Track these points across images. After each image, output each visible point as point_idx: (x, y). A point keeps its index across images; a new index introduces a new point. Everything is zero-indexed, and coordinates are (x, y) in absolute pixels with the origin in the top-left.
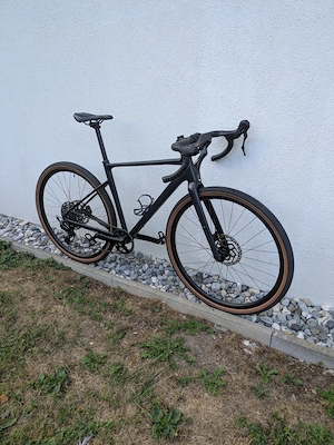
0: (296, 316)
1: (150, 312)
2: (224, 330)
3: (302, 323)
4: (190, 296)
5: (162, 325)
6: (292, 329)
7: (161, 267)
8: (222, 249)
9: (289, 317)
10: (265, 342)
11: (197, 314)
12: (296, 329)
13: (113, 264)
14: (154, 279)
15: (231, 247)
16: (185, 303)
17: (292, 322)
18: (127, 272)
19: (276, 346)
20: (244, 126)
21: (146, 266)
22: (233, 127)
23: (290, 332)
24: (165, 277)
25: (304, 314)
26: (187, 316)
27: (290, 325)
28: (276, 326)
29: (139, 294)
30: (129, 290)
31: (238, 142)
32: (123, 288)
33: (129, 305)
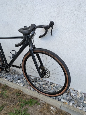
0: (69, 95)
1: (16, 96)
2: (44, 102)
3: (71, 98)
4: (32, 88)
5: (19, 101)
6: (68, 100)
7: (22, 76)
8: (43, 72)
9: (67, 96)
10: (59, 107)
11: (34, 96)
12: (69, 100)
13: (4, 75)
14: (19, 81)
15: (46, 72)
16: (29, 91)
17: (68, 98)
18: (9, 78)
19: (62, 109)
20: (52, 24)
21: (17, 75)
22: (47, 24)
23: (68, 102)
24: (23, 79)
25: (72, 94)
26: (30, 96)
27: (67, 99)
28: (62, 100)
29: (13, 87)
30: (9, 86)
31: (49, 30)
32: (7, 85)
33: (8, 93)
